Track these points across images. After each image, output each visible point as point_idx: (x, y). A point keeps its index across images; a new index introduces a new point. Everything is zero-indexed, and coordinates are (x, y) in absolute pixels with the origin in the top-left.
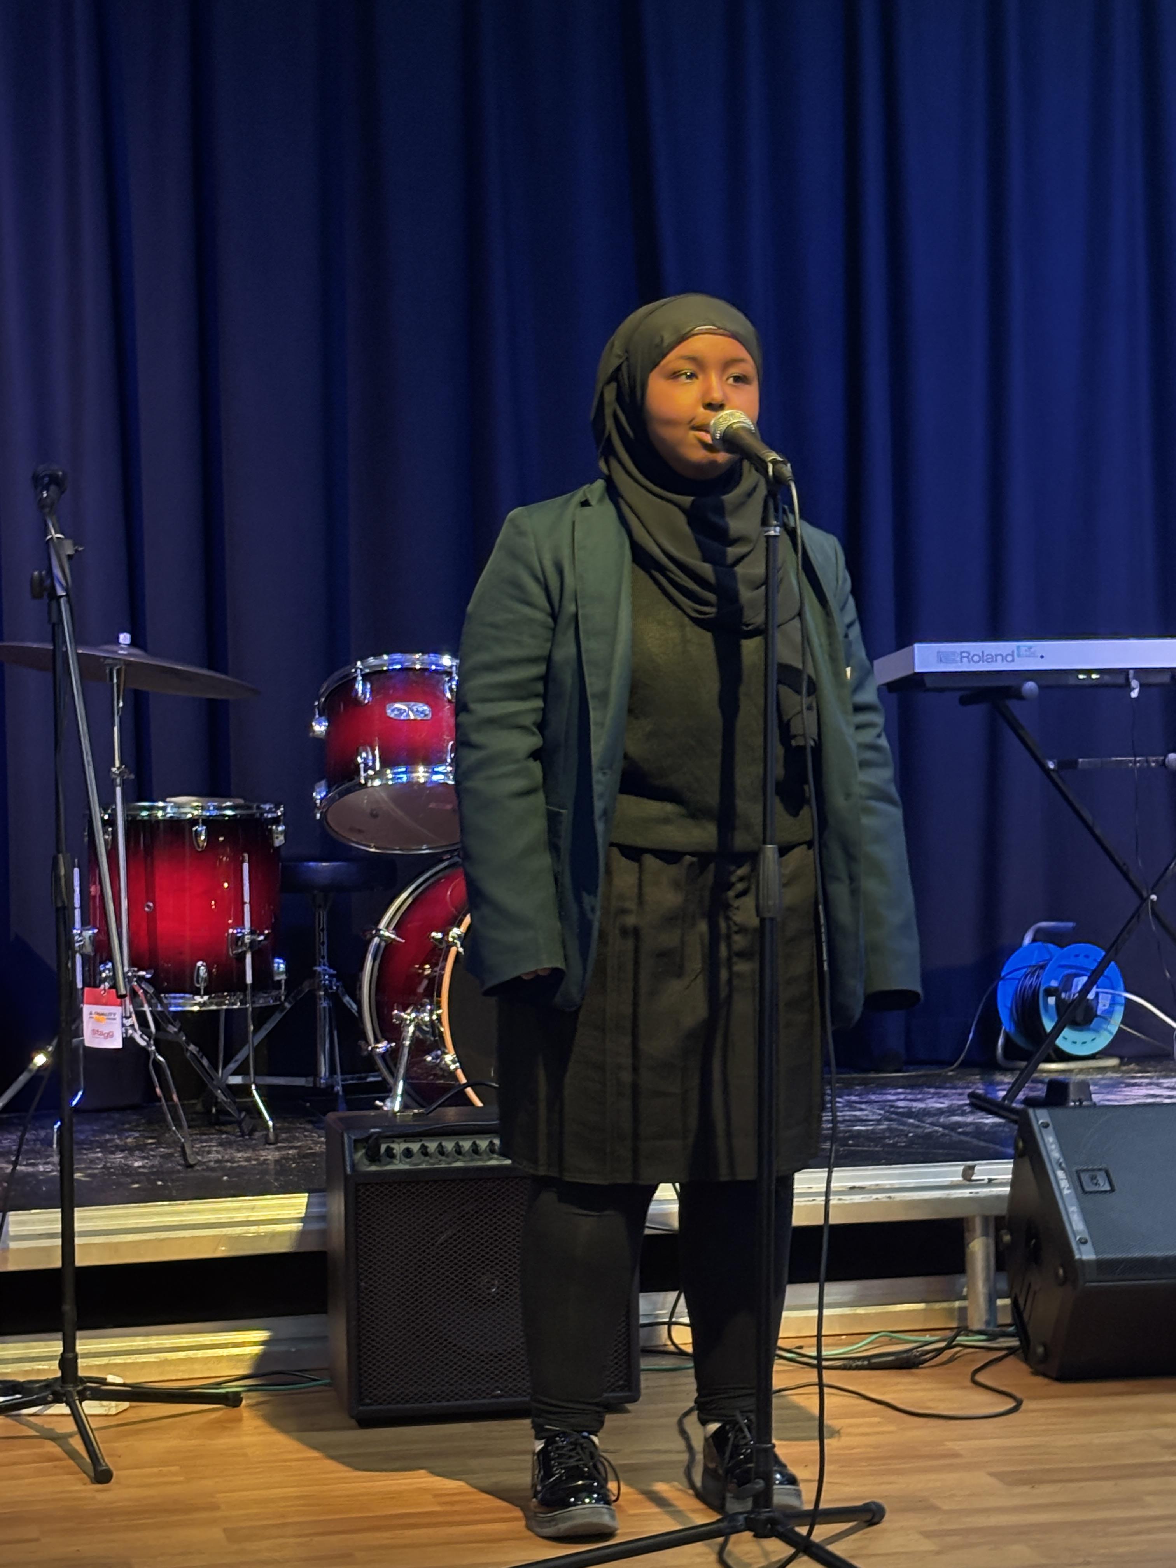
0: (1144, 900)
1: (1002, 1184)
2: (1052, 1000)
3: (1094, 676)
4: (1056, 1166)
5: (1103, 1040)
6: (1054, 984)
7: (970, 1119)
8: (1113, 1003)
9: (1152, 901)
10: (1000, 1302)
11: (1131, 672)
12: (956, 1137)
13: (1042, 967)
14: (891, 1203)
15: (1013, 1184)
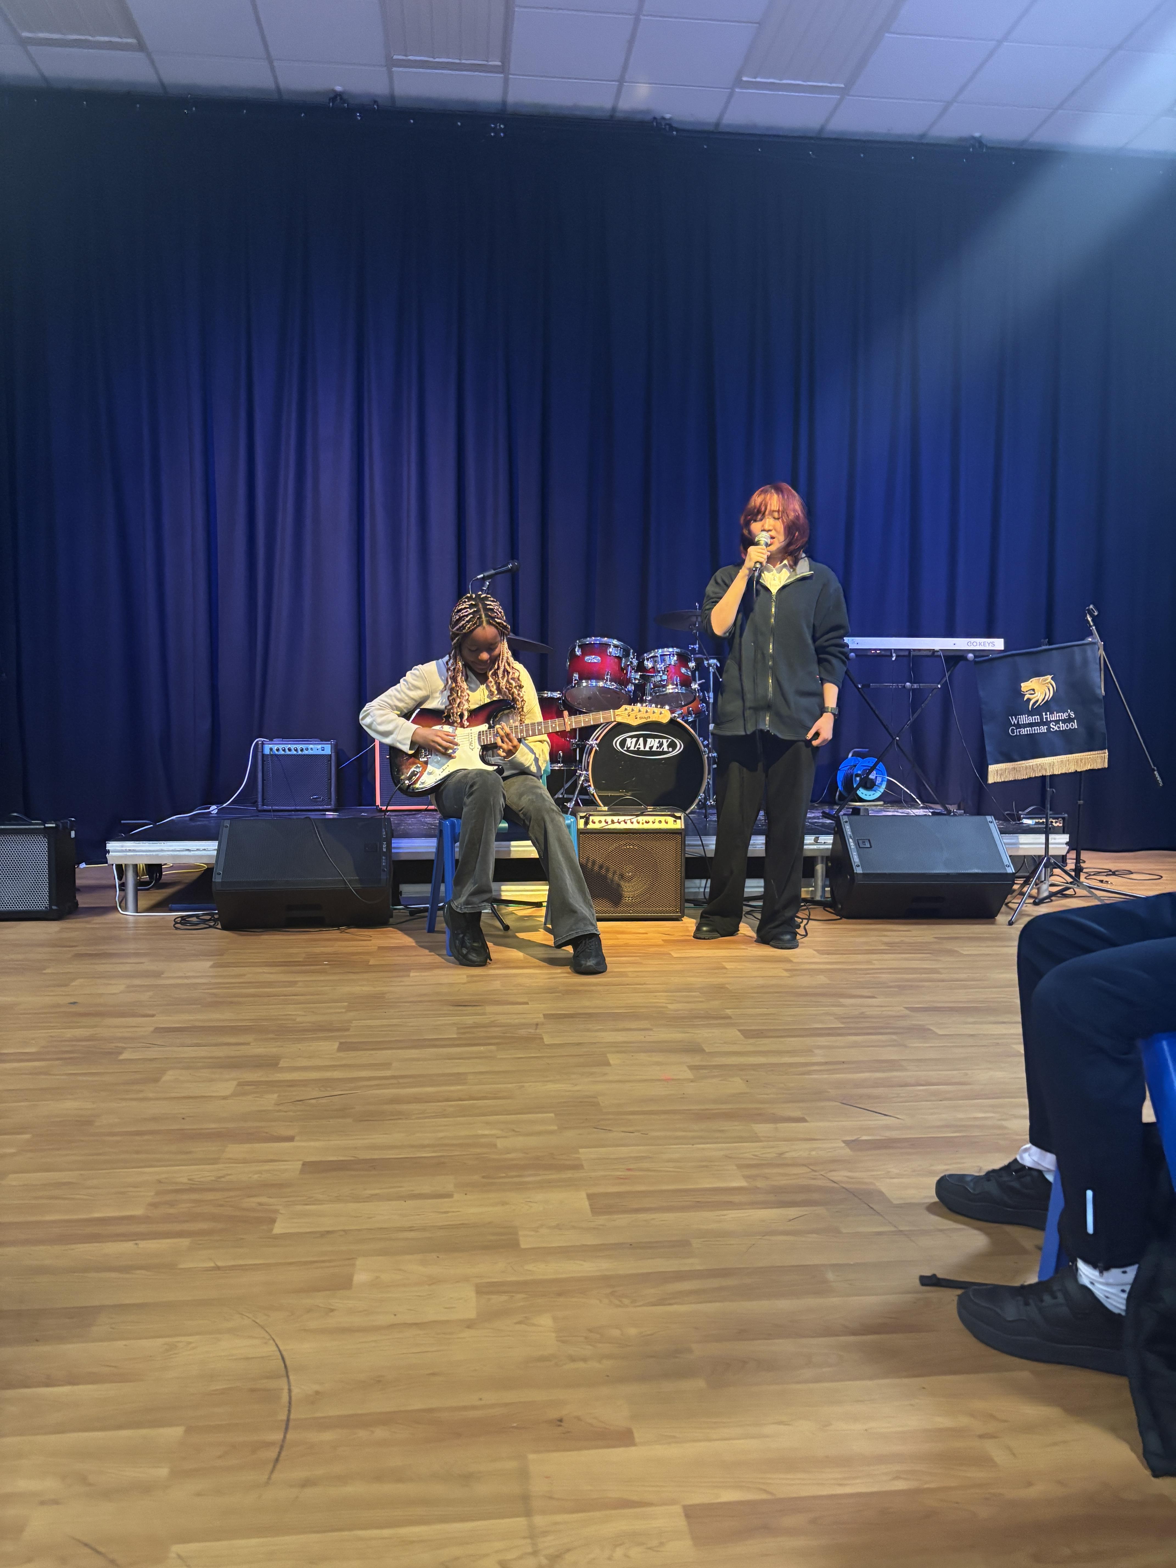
0: (894, 739)
1: (829, 844)
2: (858, 779)
3: (878, 652)
4: (849, 837)
5: (878, 794)
6: (859, 772)
7: (821, 821)
8: (882, 781)
9: (897, 740)
10: (828, 889)
11: (893, 651)
12: (813, 827)
13: (855, 766)
15: (833, 844)
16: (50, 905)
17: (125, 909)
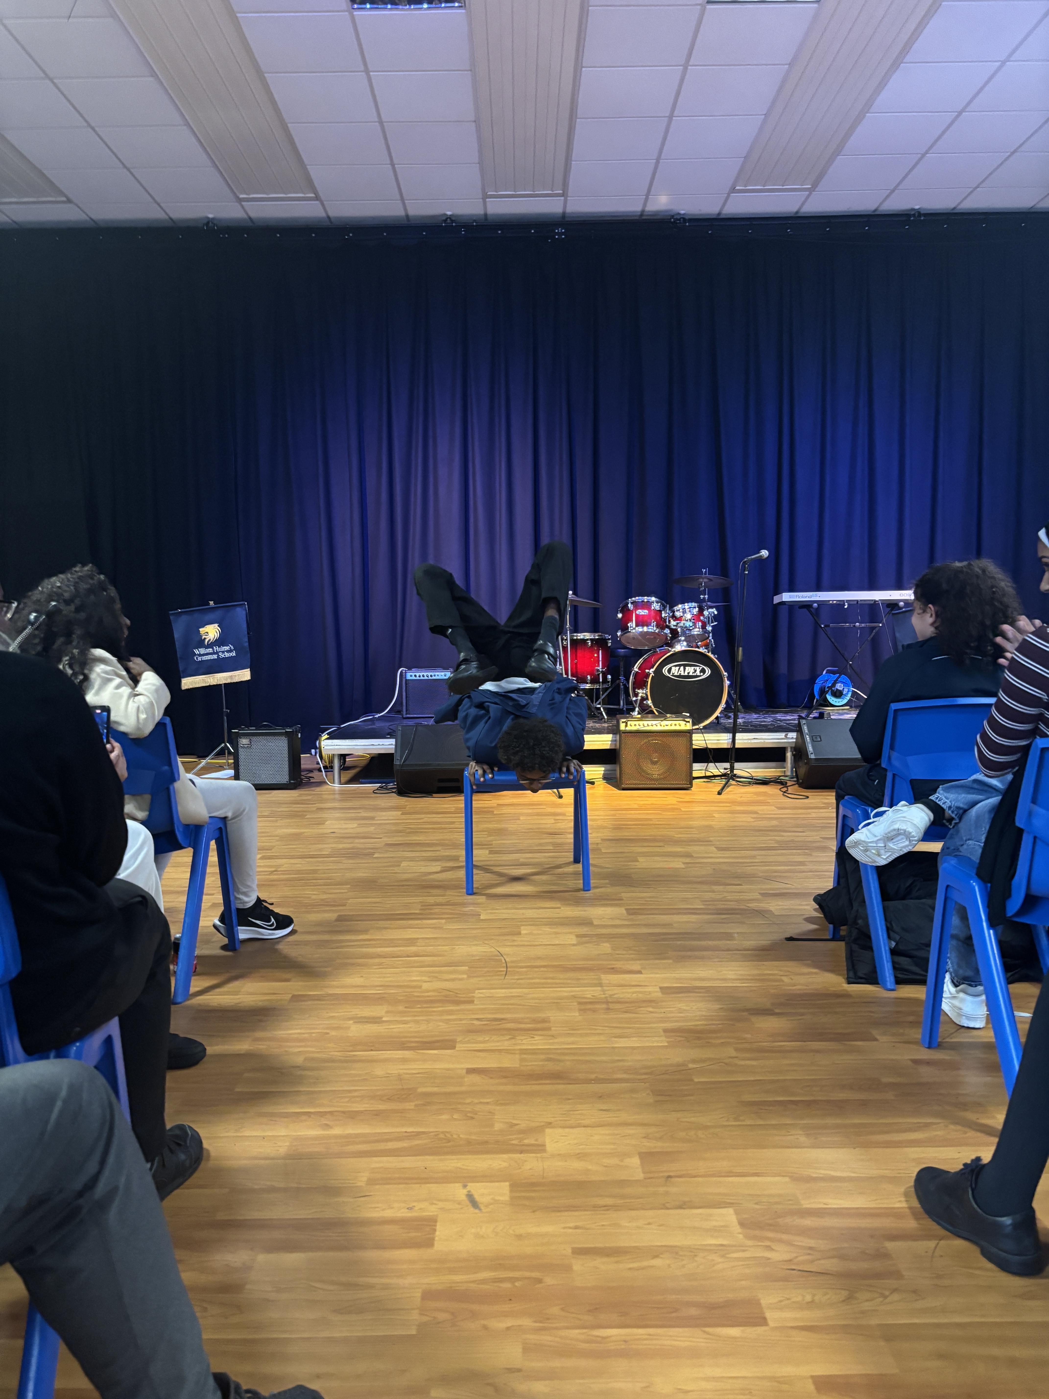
0: (848, 663)
1: (793, 739)
2: (830, 690)
3: (834, 602)
4: (806, 735)
5: (845, 701)
6: (831, 685)
7: (795, 722)
8: (848, 691)
10: (794, 769)
11: (846, 601)
12: (787, 726)
13: (828, 681)
14: (764, 743)
15: (796, 738)
16: (290, 780)
17: (334, 783)
